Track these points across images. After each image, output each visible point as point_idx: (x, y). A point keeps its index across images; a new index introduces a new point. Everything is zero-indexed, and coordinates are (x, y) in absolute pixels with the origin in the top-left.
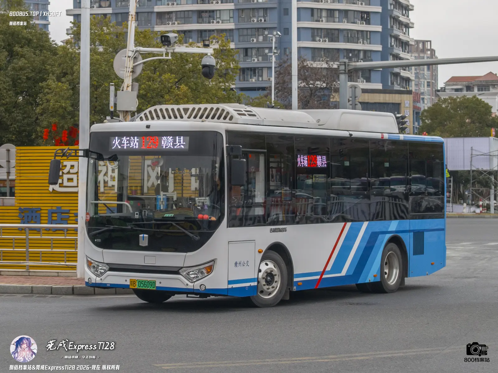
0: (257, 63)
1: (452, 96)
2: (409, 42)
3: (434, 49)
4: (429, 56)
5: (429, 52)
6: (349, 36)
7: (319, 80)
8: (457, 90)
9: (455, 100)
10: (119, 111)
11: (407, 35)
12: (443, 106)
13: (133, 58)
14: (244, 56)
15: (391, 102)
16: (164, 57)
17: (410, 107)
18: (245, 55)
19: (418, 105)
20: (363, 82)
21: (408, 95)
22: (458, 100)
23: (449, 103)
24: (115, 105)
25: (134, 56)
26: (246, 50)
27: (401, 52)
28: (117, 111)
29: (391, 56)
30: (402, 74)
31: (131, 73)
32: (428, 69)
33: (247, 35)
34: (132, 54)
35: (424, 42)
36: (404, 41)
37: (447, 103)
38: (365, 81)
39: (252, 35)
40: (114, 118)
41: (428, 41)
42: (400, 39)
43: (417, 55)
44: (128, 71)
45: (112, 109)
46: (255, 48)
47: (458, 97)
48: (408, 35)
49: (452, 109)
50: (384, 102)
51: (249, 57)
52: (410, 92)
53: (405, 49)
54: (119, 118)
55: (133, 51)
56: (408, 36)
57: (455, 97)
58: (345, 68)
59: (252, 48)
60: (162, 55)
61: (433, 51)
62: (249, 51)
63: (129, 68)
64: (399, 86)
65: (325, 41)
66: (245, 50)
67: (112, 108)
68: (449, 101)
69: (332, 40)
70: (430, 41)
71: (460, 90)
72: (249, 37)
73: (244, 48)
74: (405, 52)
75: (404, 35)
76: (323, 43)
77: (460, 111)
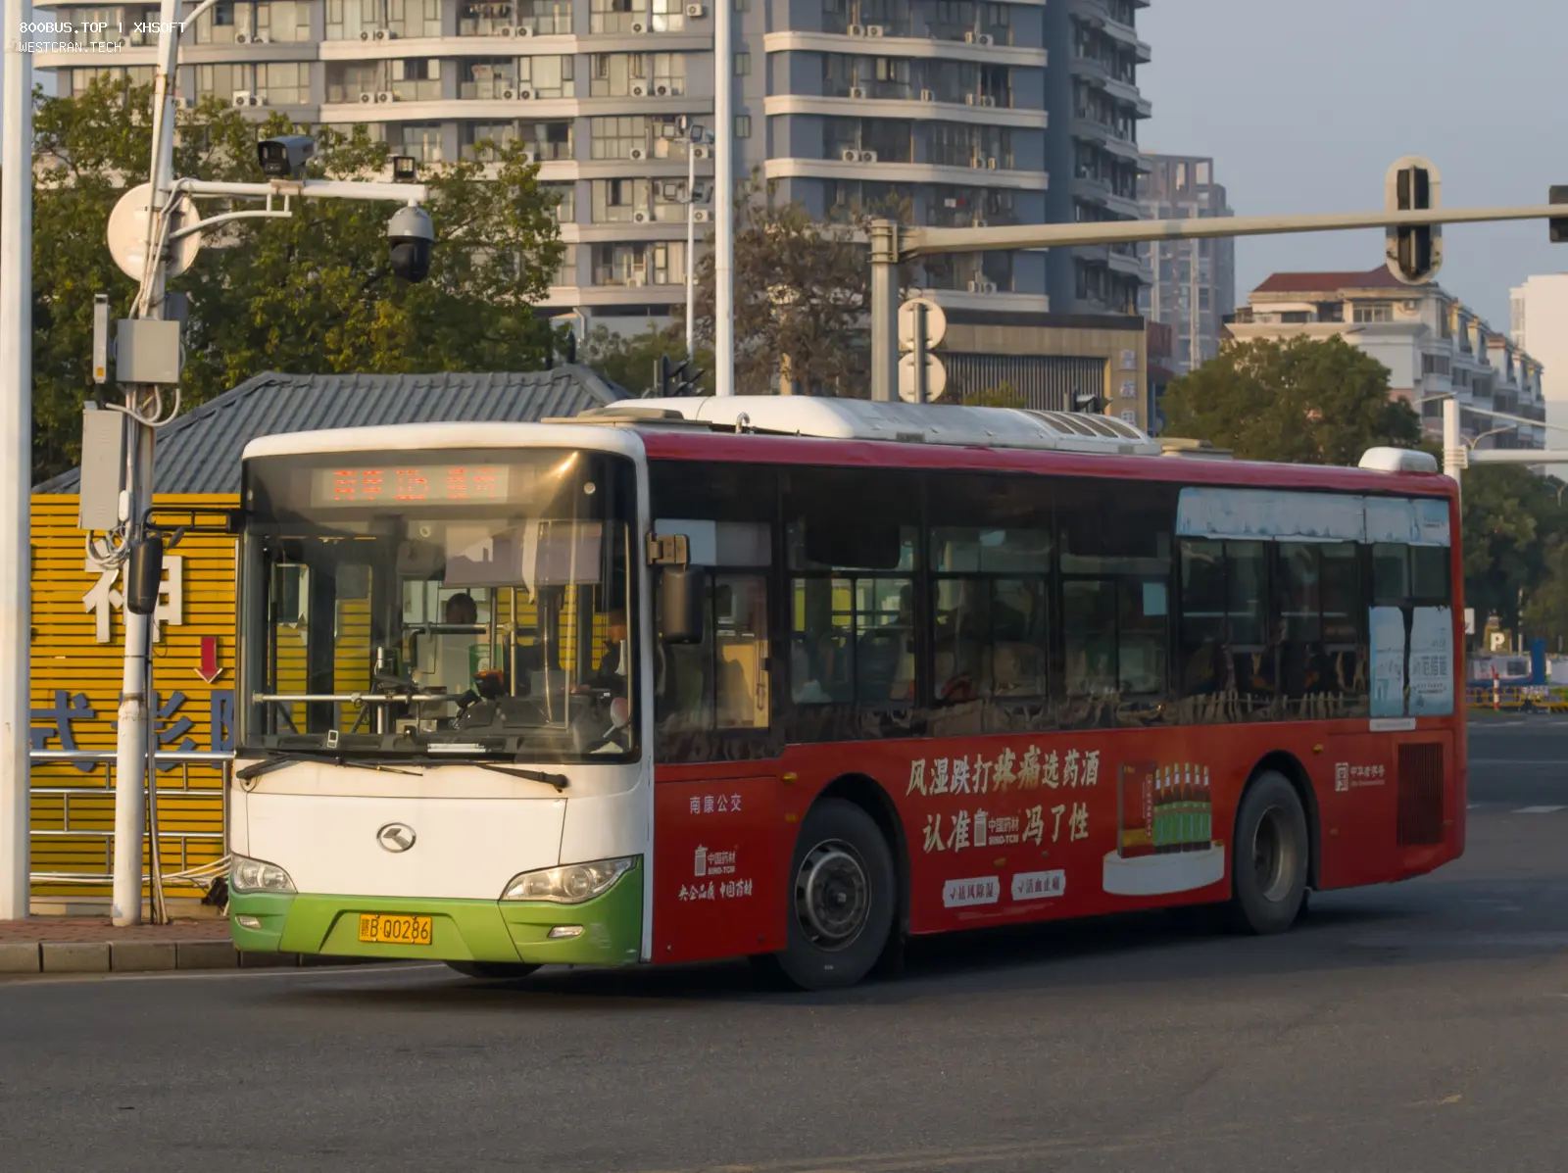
0: (648, 227)
1: (1265, 337)
2: (1134, 162)
3: (1223, 184)
4: (1206, 206)
5: (1205, 196)
6: (945, 142)
7: (840, 282)
8: (1287, 317)
9: (1275, 347)
10: (125, 384)
11: (1129, 142)
12: (1236, 367)
13: (168, 216)
14: (608, 205)
15: (1077, 353)
16: (268, 212)
17: (1136, 371)
18: (610, 201)
19: (1164, 362)
20: (989, 288)
21: (1131, 334)
22: (1284, 347)
23: (1253, 359)
24: (112, 364)
25: (173, 209)
26: (615, 183)
27: (1111, 195)
28: (119, 385)
29: (1078, 208)
30: (1113, 265)
31: (163, 263)
32: (1203, 251)
33: (618, 137)
34: (165, 202)
35: (1190, 163)
36: (1120, 160)
37: (1247, 359)
38: (994, 286)
39: (633, 137)
40: (108, 405)
41: (1201, 160)
42: (1108, 154)
43: (1167, 204)
44: (154, 257)
45: (100, 378)
46: (643, 178)
47: (1282, 340)
48: (1134, 139)
49: (1263, 378)
50: (1055, 352)
51: (622, 209)
52: (1136, 323)
53: (1124, 184)
54: (124, 405)
55: (170, 192)
56: (1133, 144)
57: (1273, 339)
58: (890, 247)
59: (631, 179)
60: (263, 206)
61: (1218, 193)
62: (625, 187)
63: (157, 245)
64: (1103, 304)
65: (868, 158)
66: (610, 184)
67: (99, 374)
68: (1255, 351)
69: (887, 155)
70: (1210, 161)
71: (1300, 317)
72: (623, 143)
73: (607, 180)
74: (1122, 195)
75: (1117, 140)
76: (861, 164)
77: (1290, 384)
